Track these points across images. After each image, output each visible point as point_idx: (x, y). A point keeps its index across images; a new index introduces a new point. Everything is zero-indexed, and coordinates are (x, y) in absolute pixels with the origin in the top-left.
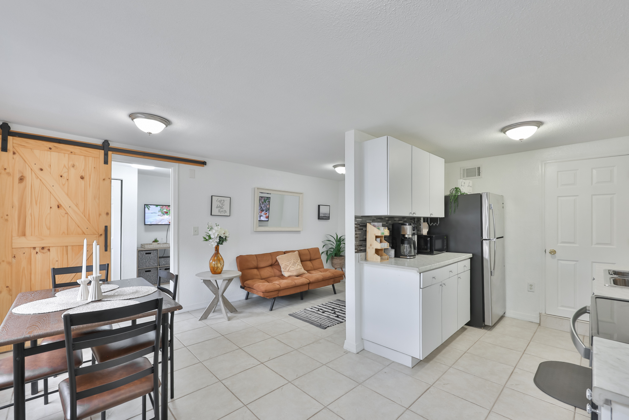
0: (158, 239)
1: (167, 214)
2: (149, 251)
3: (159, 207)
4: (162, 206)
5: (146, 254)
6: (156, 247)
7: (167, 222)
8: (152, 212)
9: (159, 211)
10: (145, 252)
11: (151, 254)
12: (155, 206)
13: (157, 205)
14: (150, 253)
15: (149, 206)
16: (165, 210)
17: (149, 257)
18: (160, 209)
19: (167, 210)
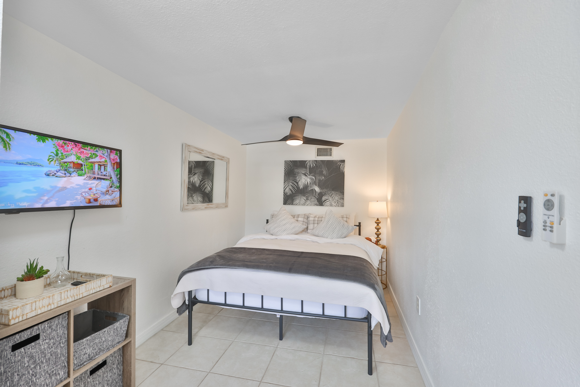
0: (43, 263)
1: (80, 172)
2: (29, 331)
3: (50, 142)
4: (61, 142)
5: (15, 347)
6: (63, 303)
7: (79, 197)
8: (19, 158)
9: (50, 160)
10: (11, 345)
11: (40, 341)
12: (35, 137)
13: (43, 136)
14: (36, 338)
15: (8, 135)
16: (73, 159)
17: (31, 357)
18: (54, 150)
19: (79, 158)
